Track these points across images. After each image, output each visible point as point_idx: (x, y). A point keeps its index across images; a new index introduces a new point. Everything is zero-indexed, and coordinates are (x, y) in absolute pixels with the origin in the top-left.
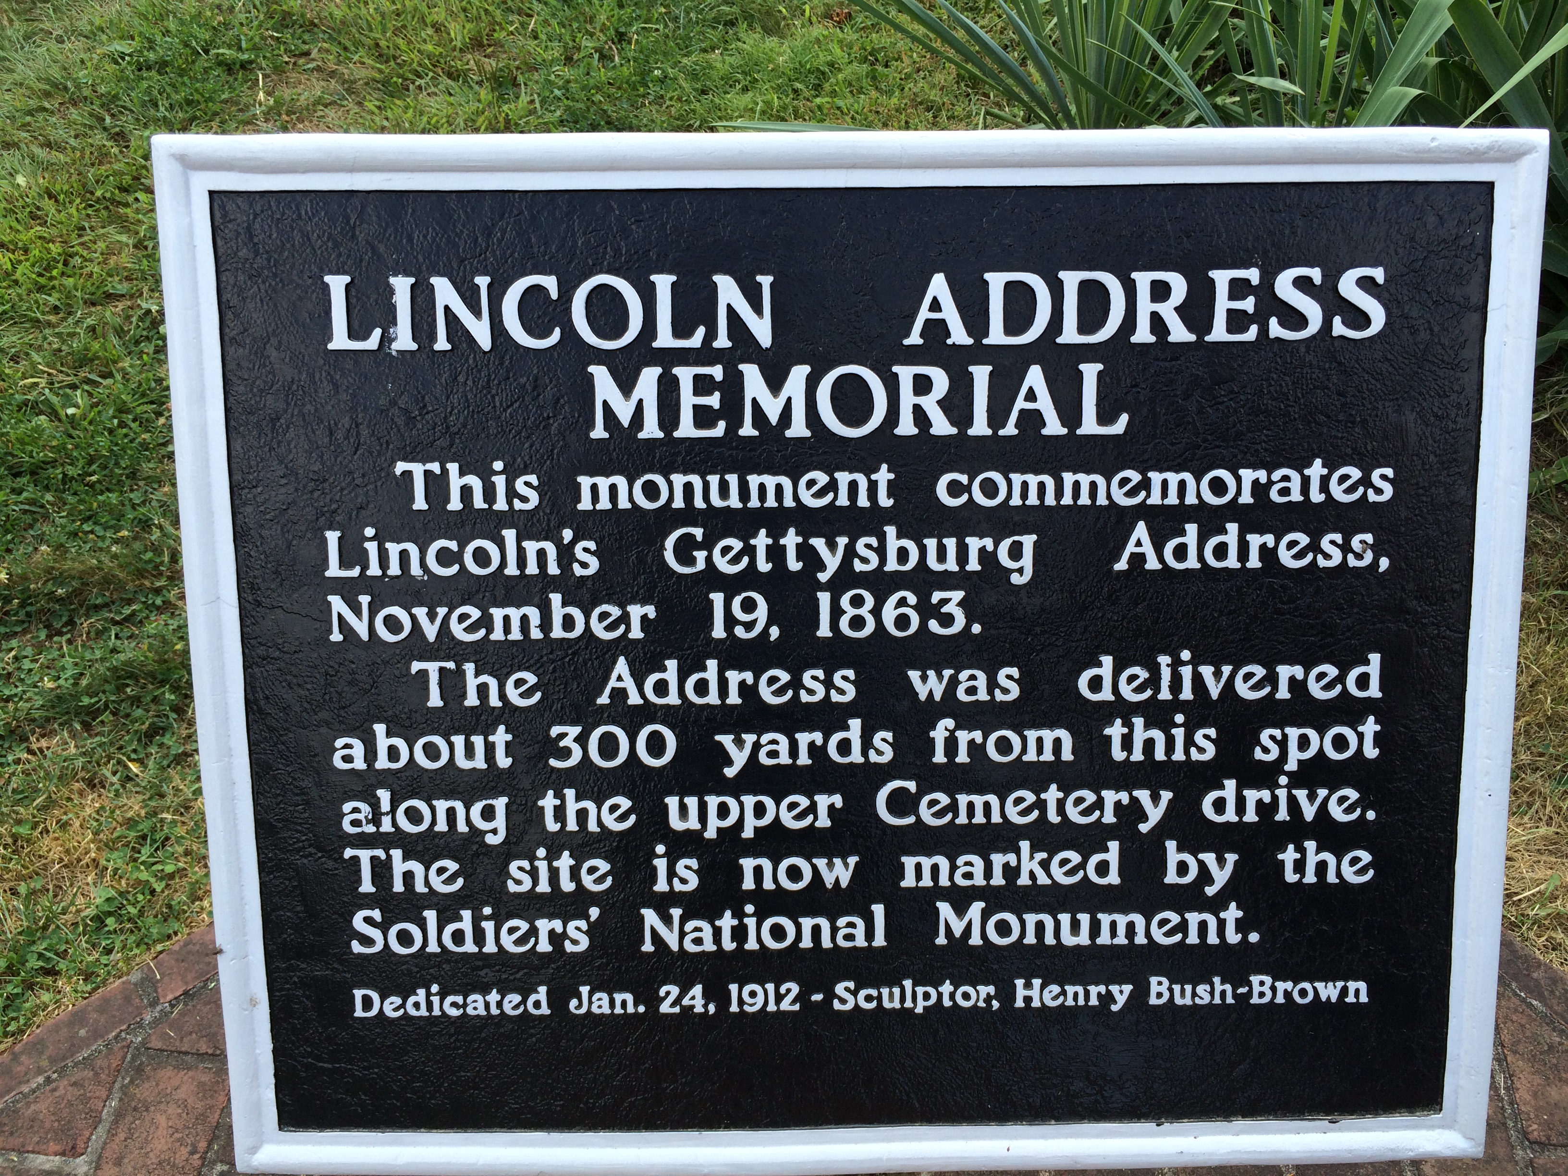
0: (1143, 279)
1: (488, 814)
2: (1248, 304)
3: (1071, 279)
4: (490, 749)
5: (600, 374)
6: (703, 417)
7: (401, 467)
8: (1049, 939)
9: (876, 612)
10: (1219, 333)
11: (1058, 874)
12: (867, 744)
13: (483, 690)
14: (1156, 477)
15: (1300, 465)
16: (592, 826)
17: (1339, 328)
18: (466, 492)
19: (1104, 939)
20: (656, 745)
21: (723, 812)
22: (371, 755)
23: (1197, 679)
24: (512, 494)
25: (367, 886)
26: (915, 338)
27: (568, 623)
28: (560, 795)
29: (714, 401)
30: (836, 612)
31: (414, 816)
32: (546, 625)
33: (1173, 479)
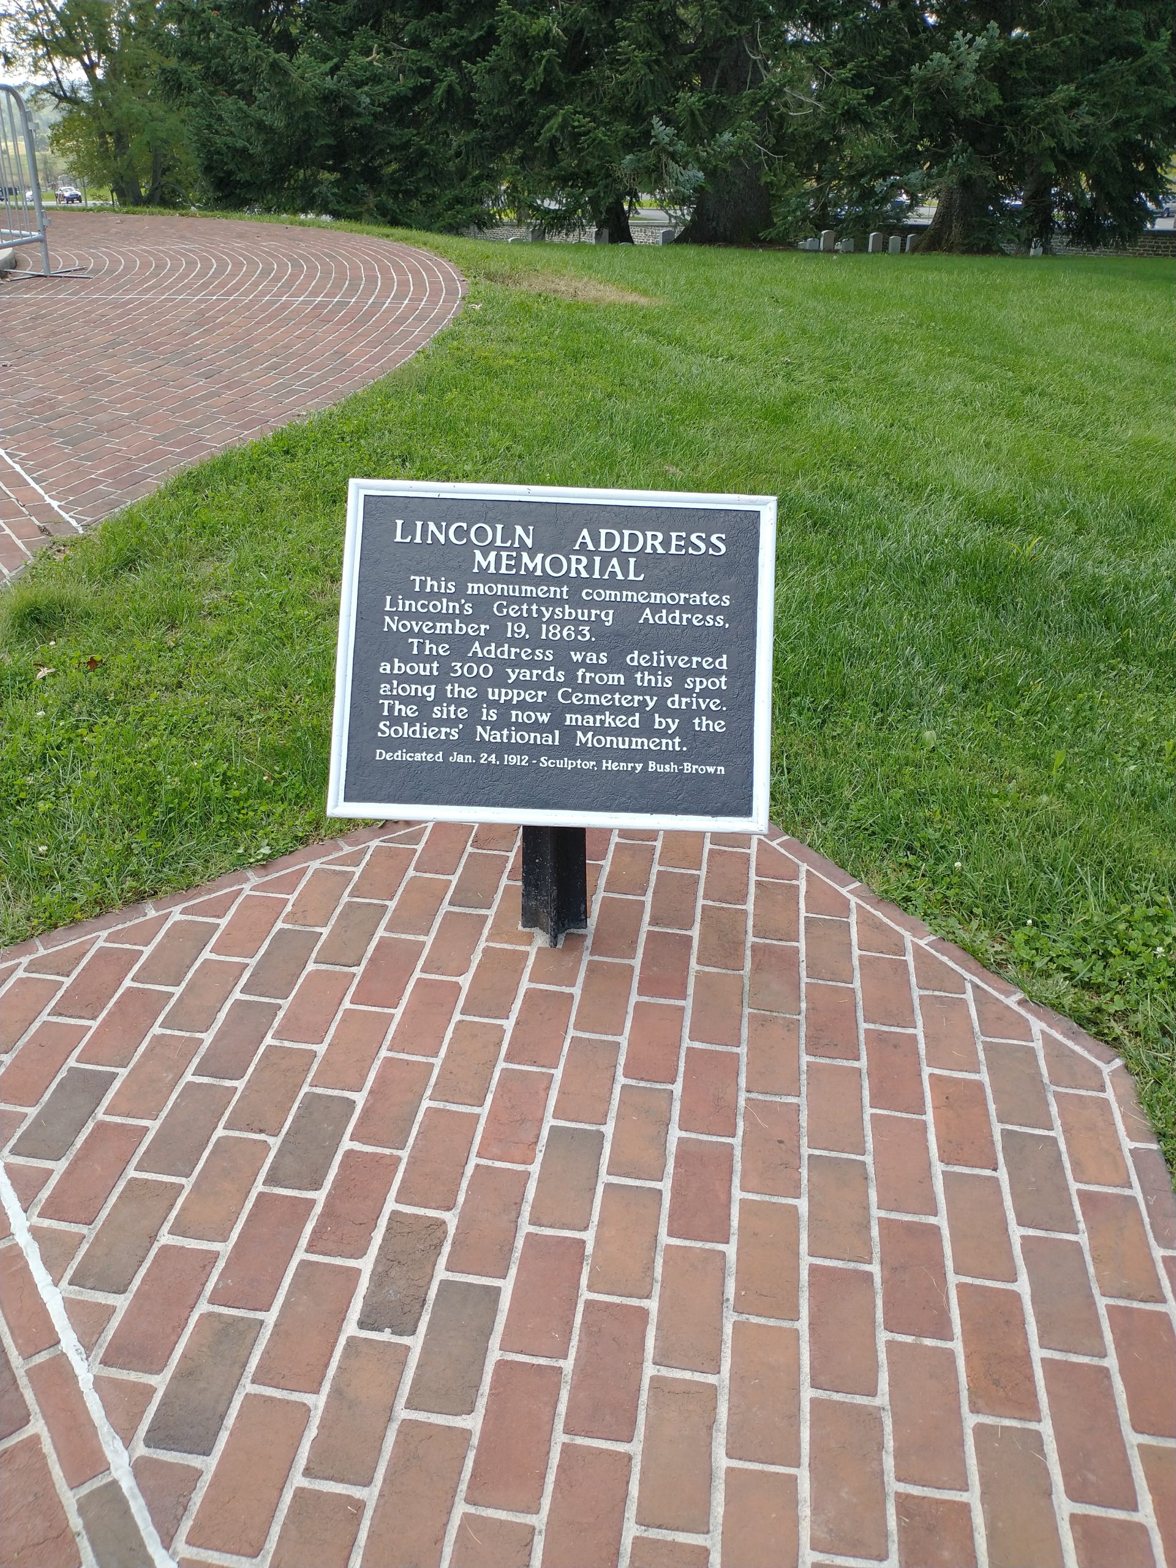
0: (649, 534)
1: (429, 690)
2: (682, 543)
3: (627, 533)
4: (431, 668)
5: (478, 553)
6: (509, 567)
7: (412, 578)
8: (615, 746)
9: (561, 632)
10: (673, 551)
11: (618, 723)
12: (555, 675)
13: (431, 649)
14: (653, 594)
15: (700, 593)
16: (463, 696)
17: (711, 552)
18: (432, 586)
19: (633, 747)
20: (486, 670)
21: (507, 694)
22: (392, 669)
23: (666, 659)
24: (446, 587)
25: (386, 713)
26: (577, 547)
27: (461, 629)
28: (453, 685)
29: (513, 563)
30: (548, 631)
31: (404, 689)
32: (453, 629)
33: (658, 595)
